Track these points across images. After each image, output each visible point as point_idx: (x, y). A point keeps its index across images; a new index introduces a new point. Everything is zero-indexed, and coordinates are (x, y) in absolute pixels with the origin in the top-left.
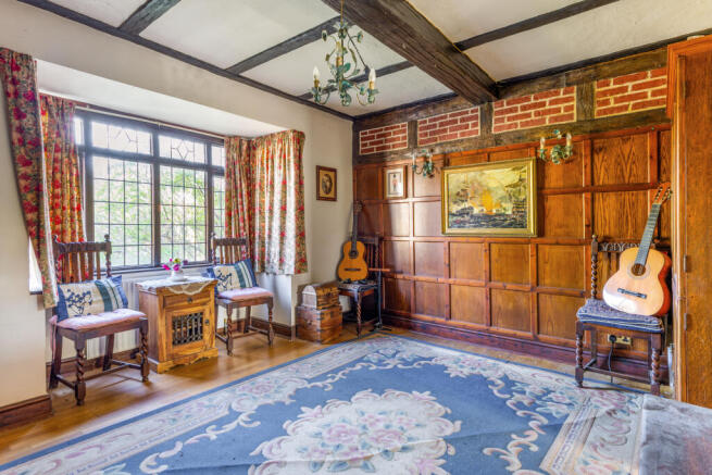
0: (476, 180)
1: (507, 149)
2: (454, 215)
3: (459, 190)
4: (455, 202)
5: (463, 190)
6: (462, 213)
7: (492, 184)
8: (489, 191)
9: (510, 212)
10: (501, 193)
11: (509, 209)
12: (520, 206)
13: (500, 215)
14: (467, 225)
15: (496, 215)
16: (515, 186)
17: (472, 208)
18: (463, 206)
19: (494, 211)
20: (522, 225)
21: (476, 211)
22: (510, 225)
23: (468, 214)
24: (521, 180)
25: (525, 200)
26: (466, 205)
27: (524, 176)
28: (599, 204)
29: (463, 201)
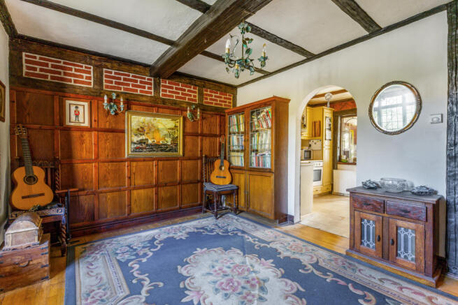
0: (151, 122)
1: (168, 108)
2: (135, 143)
3: (138, 127)
4: (136, 135)
5: (141, 127)
6: (141, 142)
7: (160, 127)
8: (158, 130)
9: (169, 143)
10: (166, 132)
11: (169, 141)
12: (175, 140)
13: (164, 145)
14: (145, 150)
15: (162, 145)
16: (172, 129)
17: (147, 140)
18: (141, 138)
19: (161, 142)
20: (176, 151)
21: (150, 142)
22: (169, 151)
23: (144, 143)
24: (176, 126)
25: (177, 137)
26: (144, 137)
27: (178, 124)
28: (204, 141)
29: (141, 135)
